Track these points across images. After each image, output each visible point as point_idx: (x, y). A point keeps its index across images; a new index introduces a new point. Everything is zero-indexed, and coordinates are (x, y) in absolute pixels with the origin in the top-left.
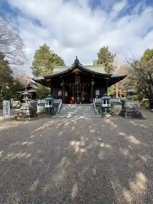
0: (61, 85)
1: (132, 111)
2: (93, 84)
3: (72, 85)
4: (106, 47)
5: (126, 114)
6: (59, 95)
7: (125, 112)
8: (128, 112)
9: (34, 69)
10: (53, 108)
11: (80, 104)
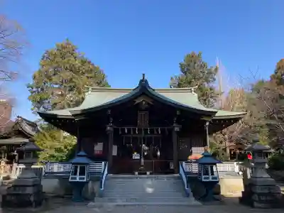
0: (108, 129)
1: (266, 191)
2: (177, 129)
3: (129, 130)
4: (197, 54)
5: (255, 197)
6: (97, 152)
7: (253, 193)
8: (260, 195)
10: (87, 182)
11: (146, 174)
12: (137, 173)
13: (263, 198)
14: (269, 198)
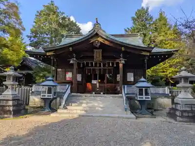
0: (71, 62)
1: (188, 109)
6: (68, 79)
8: (183, 112)
9: (32, 39)
10: (54, 99)
11: (100, 94)
12: (94, 93)
13: (185, 114)
14: (190, 115)
